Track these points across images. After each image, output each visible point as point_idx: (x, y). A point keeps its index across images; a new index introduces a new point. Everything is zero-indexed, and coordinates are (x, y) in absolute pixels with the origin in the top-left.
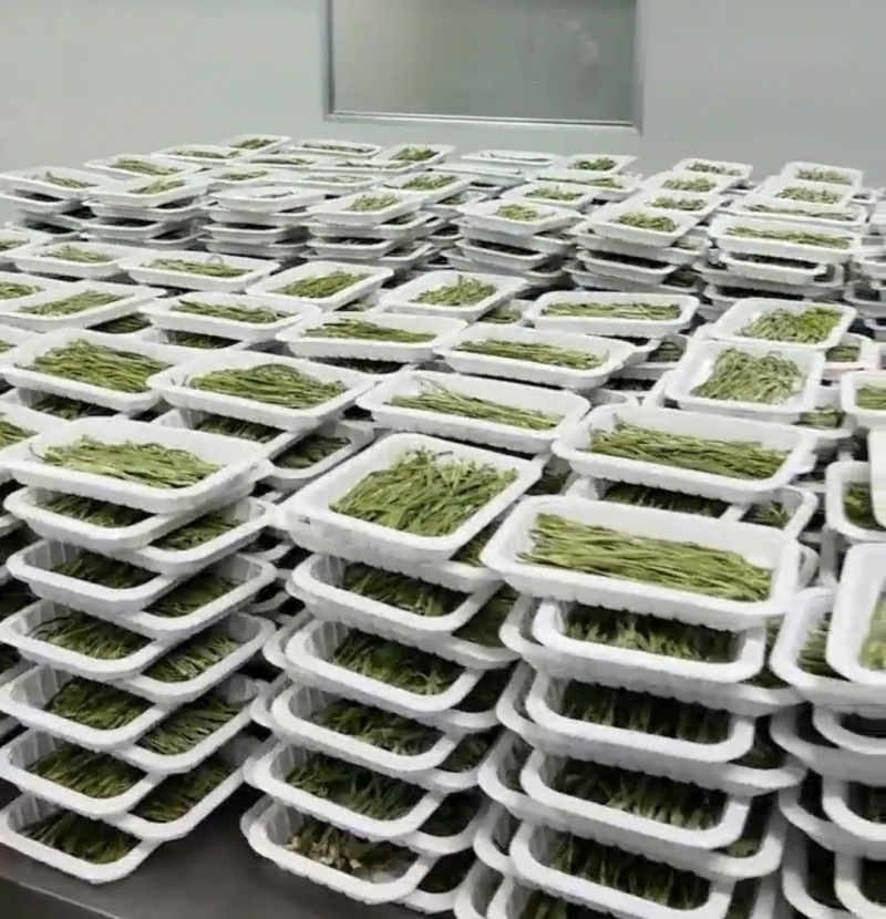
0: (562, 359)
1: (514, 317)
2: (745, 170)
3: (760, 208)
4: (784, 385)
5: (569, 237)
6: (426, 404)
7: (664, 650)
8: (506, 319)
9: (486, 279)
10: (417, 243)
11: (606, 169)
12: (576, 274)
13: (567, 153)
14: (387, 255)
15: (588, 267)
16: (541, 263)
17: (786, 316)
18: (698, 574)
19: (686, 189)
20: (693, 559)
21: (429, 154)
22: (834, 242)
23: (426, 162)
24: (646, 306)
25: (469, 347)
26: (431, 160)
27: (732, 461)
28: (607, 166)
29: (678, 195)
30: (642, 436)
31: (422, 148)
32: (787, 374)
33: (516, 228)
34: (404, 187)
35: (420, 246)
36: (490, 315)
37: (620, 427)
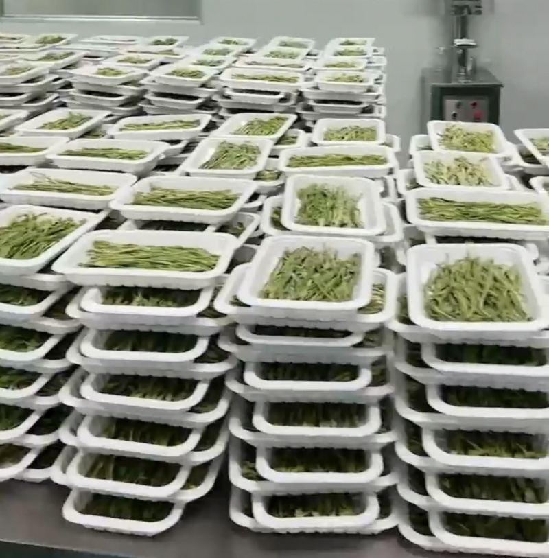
0: (125, 155)
1: (103, 134)
2: (251, 42)
3: (254, 63)
4: (251, 159)
5: (140, 85)
6: (36, 187)
7: (158, 304)
8: (97, 136)
9: (86, 112)
10: (48, 94)
11: (171, 44)
12: (146, 107)
13: (148, 36)
14: (26, 103)
15: (153, 102)
16: (125, 102)
17: (260, 122)
18: (178, 262)
19: (215, 54)
20: (178, 255)
21: (60, 39)
22: (288, 80)
23: (57, 44)
24: (181, 122)
25: (70, 153)
26: (62, 42)
27: (212, 202)
28: (171, 42)
29: (210, 58)
30: (163, 193)
31: (56, 35)
32: (254, 153)
33: (107, 81)
34: (39, 60)
35: (50, 96)
36: (87, 134)
37: (153, 189)
